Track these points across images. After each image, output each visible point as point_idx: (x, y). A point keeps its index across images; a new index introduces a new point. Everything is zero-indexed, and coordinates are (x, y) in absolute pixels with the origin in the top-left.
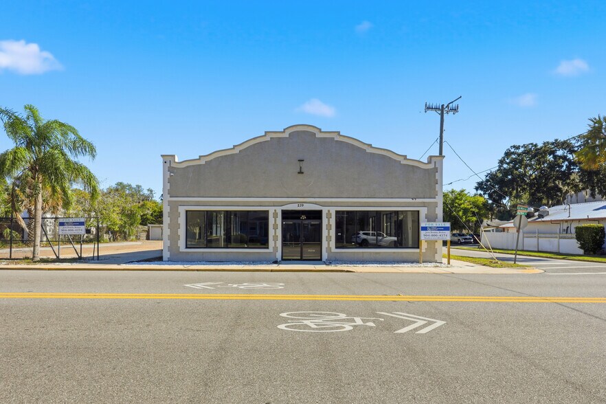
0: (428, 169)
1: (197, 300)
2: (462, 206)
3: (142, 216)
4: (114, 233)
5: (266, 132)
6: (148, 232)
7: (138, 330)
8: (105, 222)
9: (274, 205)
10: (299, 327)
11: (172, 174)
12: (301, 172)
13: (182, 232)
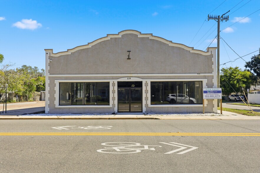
0: (207, 56)
1: (55, 136)
2: (237, 77)
3: (37, 86)
4: (19, 97)
5: (108, 35)
6: (41, 96)
7: (15, 153)
8: (14, 90)
9: (113, 78)
10: (110, 151)
11: (51, 61)
12: (129, 59)
13: (57, 96)
